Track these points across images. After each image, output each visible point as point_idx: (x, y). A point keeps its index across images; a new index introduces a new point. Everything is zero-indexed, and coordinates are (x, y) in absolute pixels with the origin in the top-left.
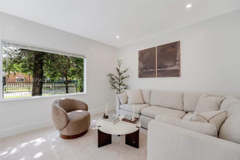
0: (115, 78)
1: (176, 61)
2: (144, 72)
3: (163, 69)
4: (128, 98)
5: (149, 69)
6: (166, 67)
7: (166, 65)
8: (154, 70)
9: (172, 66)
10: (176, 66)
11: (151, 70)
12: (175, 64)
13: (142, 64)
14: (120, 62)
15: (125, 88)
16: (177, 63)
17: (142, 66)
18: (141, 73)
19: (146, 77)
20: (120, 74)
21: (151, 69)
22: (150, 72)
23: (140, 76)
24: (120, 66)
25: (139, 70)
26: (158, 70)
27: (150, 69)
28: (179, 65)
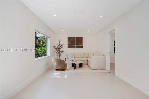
12: (81, 44)
13: (69, 43)
18: (69, 46)
19: (71, 48)
28: (83, 45)
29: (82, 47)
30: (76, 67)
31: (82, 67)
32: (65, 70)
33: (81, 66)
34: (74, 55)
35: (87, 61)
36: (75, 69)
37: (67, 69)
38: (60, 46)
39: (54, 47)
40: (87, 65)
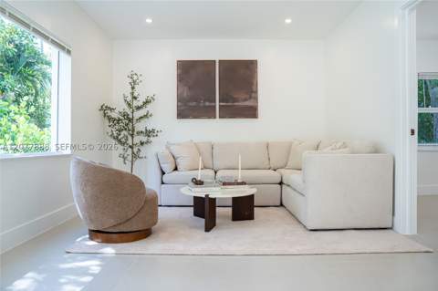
1: (252, 92)
2: (190, 106)
3: (230, 104)
5: (202, 102)
6: (237, 101)
8: (213, 104)
9: (246, 100)
10: (252, 100)
11: (207, 104)
12: (250, 98)
13: (186, 88)
16: (253, 95)
17: (185, 95)
18: (182, 108)
19: (195, 117)
21: (207, 101)
22: (205, 107)
23: (181, 115)
25: (179, 101)
26: (221, 104)
27: (204, 102)
28: (256, 99)
29: (252, 113)
30: (218, 221)
31: (251, 217)
32: (144, 234)
33: (243, 209)
34: (208, 154)
35: (281, 183)
36: (208, 229)
37: (162, 229)
38: (136, 103)
39: (105, 110)
40: (282, 205)
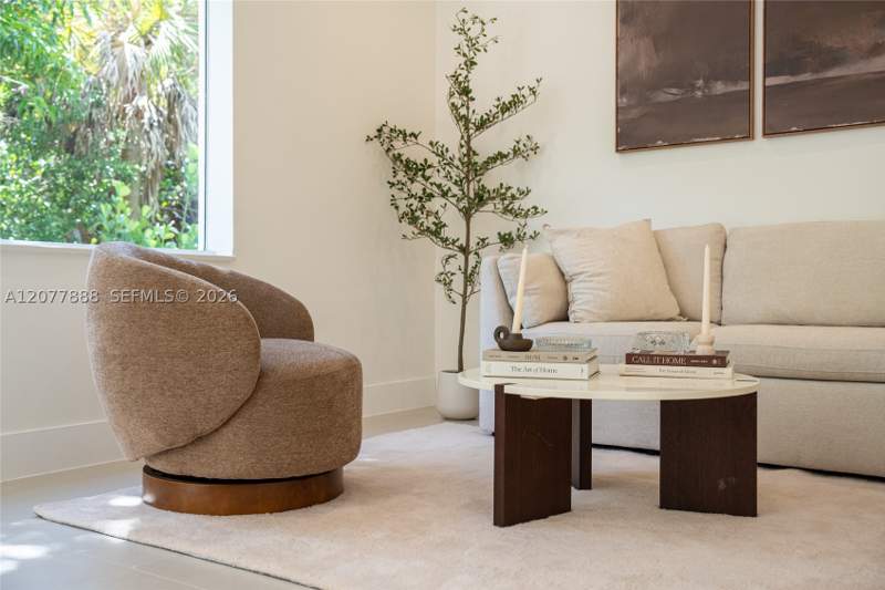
0: (433, 160)
2: (660, 103)
3: (806, 77)
4: (564, 279)
5: (700, 83)
6: (836, 59)
7: (832, 42)
8: (744, 86)
11: (720, 88)
13: (644, 44)
14: (475, 31)
15: (506, 240)
17: (642, 66)
18: (634, 113)
19: (676, 142)
20: (472, 126)
21: (717, 79)
22: (710, 99)
23: (630, 138)
24: (471, 64)
25: (622, 89)
26: (771, 81)
27: (707, 81)
